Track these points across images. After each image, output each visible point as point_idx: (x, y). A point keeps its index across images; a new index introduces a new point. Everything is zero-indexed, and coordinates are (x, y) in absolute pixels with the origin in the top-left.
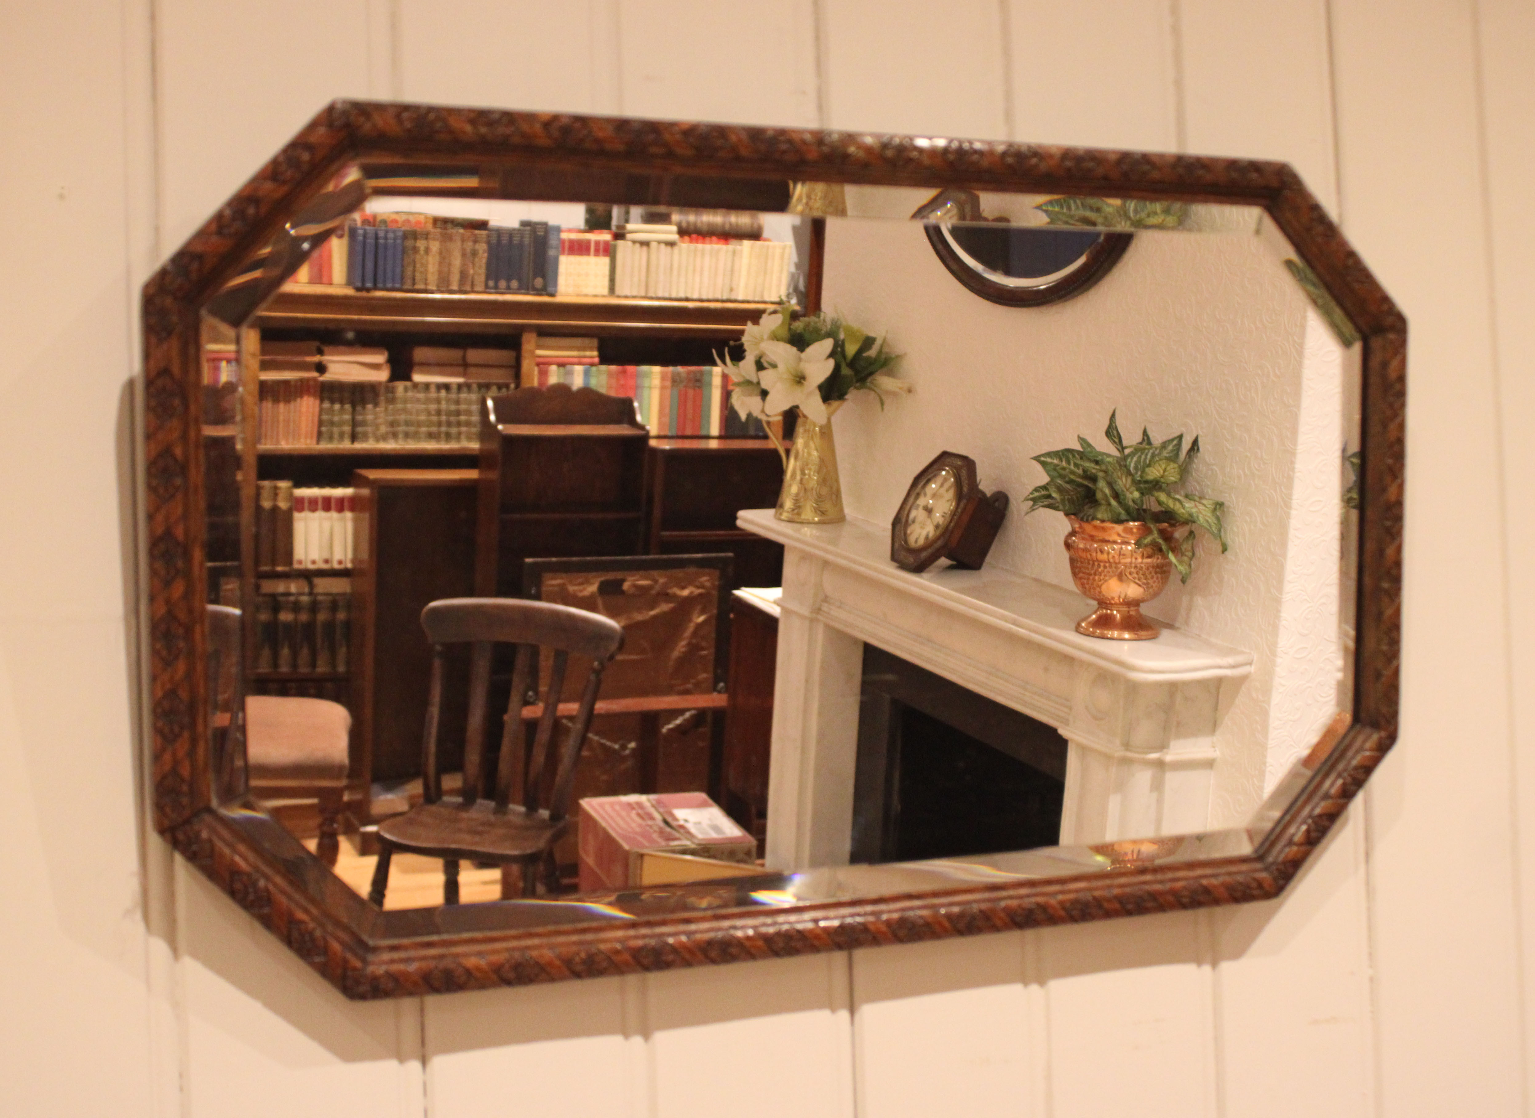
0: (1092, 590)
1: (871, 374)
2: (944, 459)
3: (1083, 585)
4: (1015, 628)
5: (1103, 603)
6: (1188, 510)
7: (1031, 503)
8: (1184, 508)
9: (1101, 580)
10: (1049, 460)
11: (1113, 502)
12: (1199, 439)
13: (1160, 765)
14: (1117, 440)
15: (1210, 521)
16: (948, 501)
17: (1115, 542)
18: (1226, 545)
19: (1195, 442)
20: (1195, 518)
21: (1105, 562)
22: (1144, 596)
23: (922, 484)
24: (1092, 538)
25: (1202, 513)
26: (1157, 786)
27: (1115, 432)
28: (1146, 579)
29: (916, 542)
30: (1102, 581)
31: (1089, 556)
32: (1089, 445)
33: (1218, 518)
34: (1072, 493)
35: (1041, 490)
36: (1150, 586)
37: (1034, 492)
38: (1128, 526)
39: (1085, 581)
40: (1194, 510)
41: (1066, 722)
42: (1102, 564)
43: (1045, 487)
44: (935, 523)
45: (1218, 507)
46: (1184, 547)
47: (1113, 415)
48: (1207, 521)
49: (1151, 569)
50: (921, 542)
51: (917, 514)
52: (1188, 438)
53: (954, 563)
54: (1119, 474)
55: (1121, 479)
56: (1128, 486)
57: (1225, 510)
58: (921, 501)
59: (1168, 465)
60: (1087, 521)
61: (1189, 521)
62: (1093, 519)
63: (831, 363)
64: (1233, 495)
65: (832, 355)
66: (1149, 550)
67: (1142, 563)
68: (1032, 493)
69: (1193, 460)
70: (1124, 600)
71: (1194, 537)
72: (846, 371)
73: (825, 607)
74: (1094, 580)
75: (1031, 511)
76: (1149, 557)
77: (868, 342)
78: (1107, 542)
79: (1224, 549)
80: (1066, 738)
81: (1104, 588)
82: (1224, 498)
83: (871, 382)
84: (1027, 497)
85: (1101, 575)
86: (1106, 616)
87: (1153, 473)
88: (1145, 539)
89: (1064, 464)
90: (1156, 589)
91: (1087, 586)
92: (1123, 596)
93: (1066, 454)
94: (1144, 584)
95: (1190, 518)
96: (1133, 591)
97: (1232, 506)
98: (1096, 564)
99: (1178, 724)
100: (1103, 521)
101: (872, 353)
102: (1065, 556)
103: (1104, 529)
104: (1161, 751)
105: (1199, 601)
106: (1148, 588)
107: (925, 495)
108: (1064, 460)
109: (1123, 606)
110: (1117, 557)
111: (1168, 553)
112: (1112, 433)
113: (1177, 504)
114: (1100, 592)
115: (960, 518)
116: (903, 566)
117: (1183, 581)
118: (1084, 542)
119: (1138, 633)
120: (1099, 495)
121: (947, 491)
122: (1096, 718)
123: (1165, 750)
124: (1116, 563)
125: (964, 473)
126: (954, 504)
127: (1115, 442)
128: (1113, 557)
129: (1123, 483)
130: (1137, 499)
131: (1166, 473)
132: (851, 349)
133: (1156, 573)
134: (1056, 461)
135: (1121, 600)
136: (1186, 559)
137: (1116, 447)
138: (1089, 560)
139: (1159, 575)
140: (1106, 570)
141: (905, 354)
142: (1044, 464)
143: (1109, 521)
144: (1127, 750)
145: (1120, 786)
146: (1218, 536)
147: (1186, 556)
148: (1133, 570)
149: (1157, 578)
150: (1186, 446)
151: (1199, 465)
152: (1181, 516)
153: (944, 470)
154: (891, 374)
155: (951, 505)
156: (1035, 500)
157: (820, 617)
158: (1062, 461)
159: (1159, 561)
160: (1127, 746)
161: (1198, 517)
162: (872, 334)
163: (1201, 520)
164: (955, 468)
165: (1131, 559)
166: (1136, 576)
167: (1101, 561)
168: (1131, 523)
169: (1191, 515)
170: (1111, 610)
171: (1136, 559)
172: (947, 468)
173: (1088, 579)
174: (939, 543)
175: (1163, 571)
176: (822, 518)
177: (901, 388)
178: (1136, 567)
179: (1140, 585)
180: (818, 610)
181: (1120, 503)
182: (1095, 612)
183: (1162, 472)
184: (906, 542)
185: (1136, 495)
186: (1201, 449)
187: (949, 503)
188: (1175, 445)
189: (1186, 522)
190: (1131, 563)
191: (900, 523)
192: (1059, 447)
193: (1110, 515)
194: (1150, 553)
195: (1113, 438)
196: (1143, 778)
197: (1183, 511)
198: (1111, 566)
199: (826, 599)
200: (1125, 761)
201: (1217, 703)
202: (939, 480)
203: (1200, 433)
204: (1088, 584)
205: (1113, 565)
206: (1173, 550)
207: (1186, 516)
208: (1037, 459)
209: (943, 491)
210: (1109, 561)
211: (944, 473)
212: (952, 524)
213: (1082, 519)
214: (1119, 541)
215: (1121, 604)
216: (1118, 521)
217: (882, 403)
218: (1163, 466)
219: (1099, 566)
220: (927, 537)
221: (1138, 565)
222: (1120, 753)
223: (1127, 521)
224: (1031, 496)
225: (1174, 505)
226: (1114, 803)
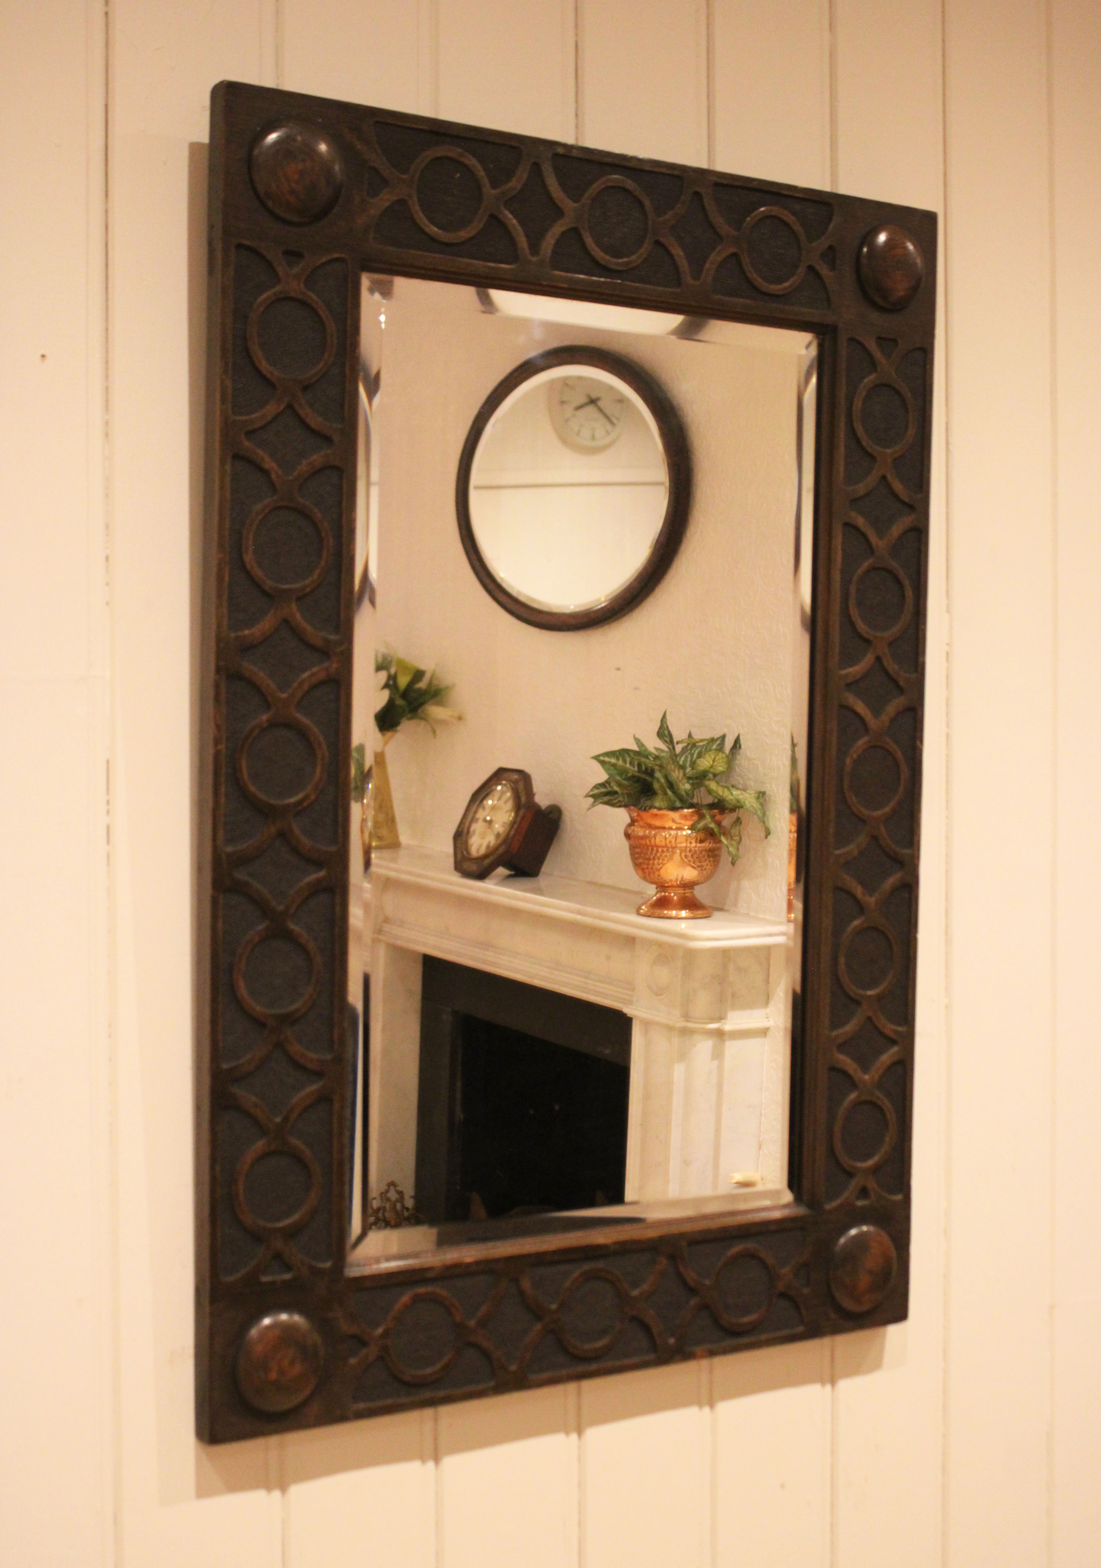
0: (652, 875)
1: (422, 704)
2: (500, 774)
3: (643, 869)
4: (579, 918)
5: (662, 886)
6: (736, 796)
7: (591, 800)
8: (732, 794)
9: (659, 865)
10: (607, 759)
11: (669, 792)
12: (741, 737)
13: (720, 1034)
14: (668, 740)
15: (755, 806)
16: (507, 812)
17: (671, 828)
18: (769, 829)
19: (737, 742)
20: (743, 803)
21: (663, 847)
22: (699, 878)
23: (480, 799)
24: (650, 827)
25: (749, 799)
26: (718, 1055)
27: (666, 732)
28: (700, 862)
29: (478, 851)
30: (661, 865)
31: (648, 843)
32: (643, 745)
33: (761, 804)
34: (629, 788)
35: (600, 787)
36: (704, 868)
37: (595, 789)
38: (682, 813)
39: (645, 867)
40: (741, 797)
41: (630, 1003)
42: (660, 850)
43: (602, 785)
44: (496, 832)
45: (761, 795)
46: (733, 831)
47: (664, 716)
48: (753, 806)
49: (704, 853)
50: (483, 851)
51: (478, 827)
52: (731, 738)
53: (513, 873)
54: (673, 767)
55: (674, 771)
56: (680, 778)
57: (767, 799)
58: (481, 814)
59: (717, 756)
60: (645, 810)
61: (737, 807)
62: (651, 808)
63: (385, 695)
64: (773, 785)
65: (386, 686)
66: (701, 835)
67: (695, 847)
68: (592, 790)
69: (736, 757)
70: (680, 882)
71: (741, 823)
72: (400, 702)
73: (386, 928)
74: (653, 864)
75: (592, 807)
76: (701, 841)
77: (419, 675)
78: (664, 828)
79: (768, 833)
80: (631, 1016)
81: (662, 872)
82: (766, 788)
83: (423, 711)
84: (588, 793)
85: (659, 860)
86: (665, 897)
87: (704, 763)
88: (698, 824)
89: (620, 762)
90: (709, 872)
91: (647, 871)
92: (680, 879)
93: (623, 753)
94: (699, 866)
95: (738, 804)
96: (690, 874)
97: (773, 794)
98: (655, 849)
99: (734, 995)
100: (660, 809)
101: (422, 685)
102: (625, 844)
103: (662, 816)
104: (719, 1022)
105: (746, 884)
106: (702, 870)
107: (484, 808)
108: (621, 759)
109: (680, 889)
110: (673, 841)
111: (720, 836)
112: (664, 733)
113: (726, 790)
114: (659, 876)
115: (519, 826)
116: (467, 874)
117: (733, 863)
118: (644, 829)
119: (694, 912)
120: (656, 786)
121: (506, 802)
122: (657, 994)
123: (723, 1021)
124: (673, 848)
125: (521, 786)
126: (513, 814)
127: (666, 742)
128: (670, 842)
129: (676, 775)
130: (689, 791)
131: (715, 764)
132: (403, 681)
133: (709, 856)
134: (613, 761)
135: (678, 883)
136: (734, 843)
137: (667, 747)
138: (648, 846)
139: (711, 859)
140: (664, 855)
141: (454, 685)
142: (603, 763)
143: (665, 809)
144: (687, 1021)
145: (683, 1056)
146: (763, 820)
147: (734, 840)
148: (689, 854)
149: (710, 861)
150: (729, 744)
151: (741, 760)
152: (730, 802)
153: (500, 784)
154: (441, 704)
155: (510, 816)
156: (595, 797)
157: (381, 937)
158: (619, 760)
159: (711, 845)
160: (686, 1017)
161: (744, 802)
162: (422, 667)
163: (748, 805)
164: (513, 782)
165: (686, 843)
166: (692, 860)
167: (660, 847)
168: (686, 810)
169: (738, 801)
170: (670, 893)
171: (691, 843)
172: (504, 782)
173: (648, 864)
174: (501, 850)
175: (713, 855)
176: (379, 843)
177: (452, 716)
178: (690, 851)
179: (694, 868)
180: (380, 931)
181: (674, 792)
182: (655, 896)
183: (711, 762)
184: (468, 853)
185: (688, 786)
186: (743, 747)
187: (508, 813)
188: (719, 745)
189: (733, 810)
190: (686, 847)
191: (461, 836)
192: (616, 747)
193: (666, 804)
194: (702, 838)
195: (664, 737)
196: (704, 1047)
197: (731, 797)
198: (668, 851)
199: (387, 920)
200: (685, 1032)
201: (768, 976)
202: (496, 795)
203: (742, 732)
204: (647, 868)
205: (670, 850)
206: (724, 834)
207: (734, 802)
208: (596, 758)
209: (501, 802)
210: (666, 846)
211: (499, 788)
212: (512, 832)
213: (640, 809)
214: (674, 827)
215: (678, 886)
216: (674, 809)
217: (434, 732)
218: (713, 757)
219: (657, 851)
220: (488, 847)
221: (693, 849)
222: (681, 1024)
223: (682, 808)
224: (591, 793)
225: (723, 792)
226: (679, 1071)
